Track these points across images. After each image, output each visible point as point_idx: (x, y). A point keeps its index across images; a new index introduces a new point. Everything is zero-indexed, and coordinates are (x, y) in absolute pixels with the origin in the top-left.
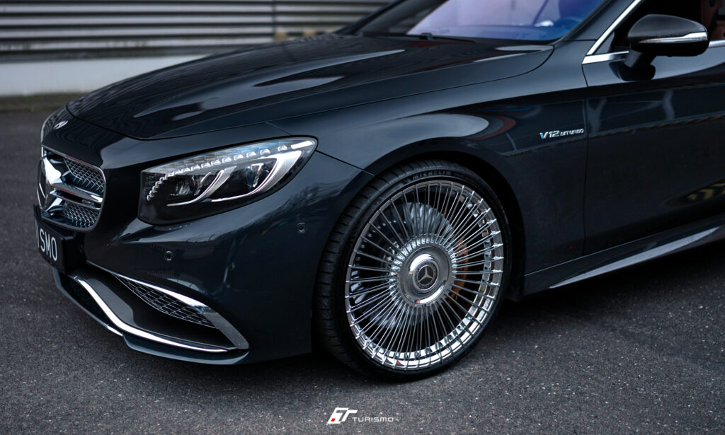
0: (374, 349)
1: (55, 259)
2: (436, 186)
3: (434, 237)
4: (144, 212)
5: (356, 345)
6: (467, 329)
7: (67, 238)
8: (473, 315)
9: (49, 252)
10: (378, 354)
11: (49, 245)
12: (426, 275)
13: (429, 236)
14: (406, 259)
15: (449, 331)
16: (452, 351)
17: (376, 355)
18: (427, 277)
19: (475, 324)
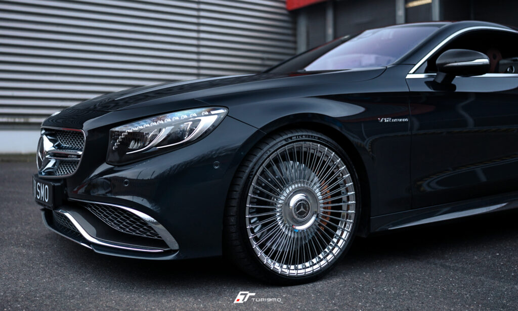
0: (272, 263)
1: (47, 201)
2: (300, 146)
3: (304, 182)
4: (111, 157)
5: (258, 261)
6: (336, 245)
7: (56, 184)
8: (340, 235)
9: (42, 197)
10: (275, 266)
11: (42, 192)
12: (302, 209)
13: (300, 182)
14: (286, 199)
15: (324, 248)
16: (327, 261)
17: (274, 267)
18: (302, 210)
19: (341, 241)
